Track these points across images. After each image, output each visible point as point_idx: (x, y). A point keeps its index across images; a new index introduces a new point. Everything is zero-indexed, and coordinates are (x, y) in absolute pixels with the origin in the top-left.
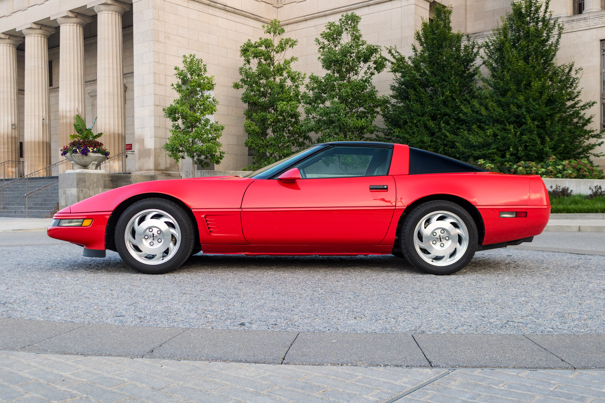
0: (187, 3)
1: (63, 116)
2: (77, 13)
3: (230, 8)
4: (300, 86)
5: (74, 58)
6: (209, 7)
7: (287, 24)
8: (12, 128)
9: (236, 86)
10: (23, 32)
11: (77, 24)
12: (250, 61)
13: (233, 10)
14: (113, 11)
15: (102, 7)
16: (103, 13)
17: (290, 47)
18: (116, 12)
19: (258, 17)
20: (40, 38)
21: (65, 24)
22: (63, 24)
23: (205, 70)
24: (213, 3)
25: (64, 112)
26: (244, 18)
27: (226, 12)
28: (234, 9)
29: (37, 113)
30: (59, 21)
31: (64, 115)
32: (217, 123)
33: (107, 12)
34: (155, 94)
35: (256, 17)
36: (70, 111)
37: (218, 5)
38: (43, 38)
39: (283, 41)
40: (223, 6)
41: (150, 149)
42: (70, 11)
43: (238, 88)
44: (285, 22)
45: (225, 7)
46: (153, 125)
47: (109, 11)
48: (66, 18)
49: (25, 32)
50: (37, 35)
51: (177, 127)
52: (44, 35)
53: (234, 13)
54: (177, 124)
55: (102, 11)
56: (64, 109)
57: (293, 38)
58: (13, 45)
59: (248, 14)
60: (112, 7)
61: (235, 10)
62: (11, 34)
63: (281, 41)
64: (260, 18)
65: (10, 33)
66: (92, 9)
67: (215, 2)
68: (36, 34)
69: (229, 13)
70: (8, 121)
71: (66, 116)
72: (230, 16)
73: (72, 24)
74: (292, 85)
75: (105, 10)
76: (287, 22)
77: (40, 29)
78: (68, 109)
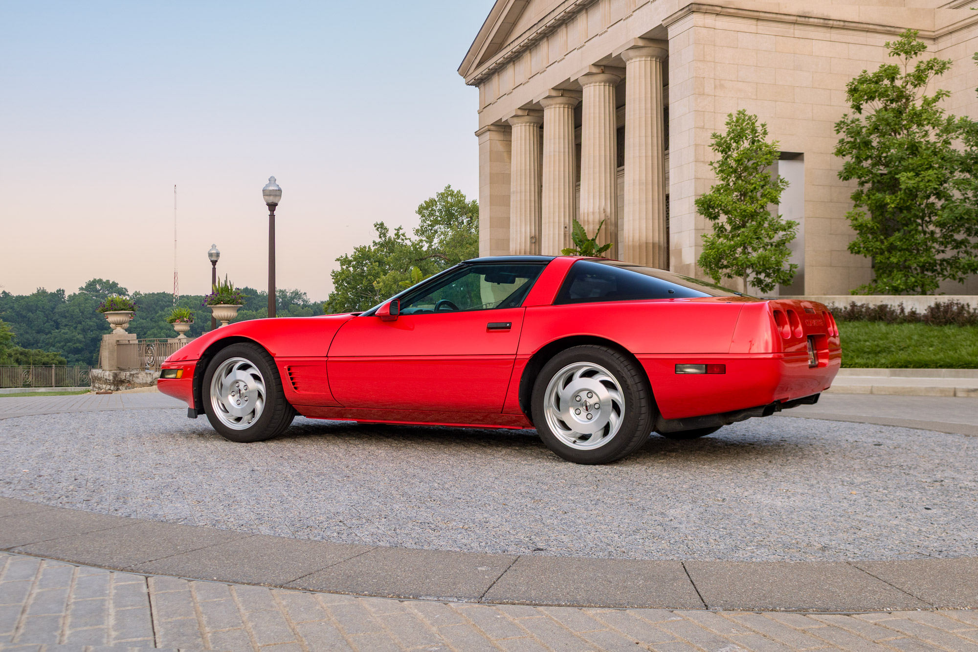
0: (755, 27)
1: (584, 221)
2: (604, 66)
3: (835, 23)
4: (951, 141)
5: (599, 133)
6: (796, 26)
7: (951, 33)
8: (531, 243)
9: (840, 153)
10: (541, 103)
11: (605, 82)
12: (861, 107)
13: (842, 23)
14: (647, 56)
15: (632, 53)
16: (633, 61)
17: (937, 73)
18: (652, 56)
19: (892, 29)
20: (562, 109)
21: (589, 85)
22: (586, 86)
23: (765, 133)
24: (803, 19)
25: (586, 215)
26: (864, 34)
27: (829, 30)
28: (844, 21)
29: (557, 219)
30: (581, 82)
31: (586, 219)
32: (780, 217)
33: (638, 59)
34: (697, 179)
35: (889, 29)
36: (593, 213)
37: (811, 20)
38: (566, 110)
39: (922, 64)
40: (822, 21)
41: (689, 265)
42: (594, 65)
43: (844, 155)
44: (946, 29)
45: (826, 22)
46: (693, 227)
47: (641, 56)
48: (590, 76)
49: (543, 103)
50: (558, 106)
51: (721, 229)
52: (569, 104)
53: (843, 28)
54: (720, 224)
55: (631, 59)
56: (586, 211)
57: (944, 57)
58: (534, 123)
59: (871, 27)
60: (644, 51)
61: (846, 24)
62: (531, 108)
63: (919, 66)
64: (897, 30)
65: (528, 107)
66: (619, 57)
67: (805, 17)
68: (557, 104)
69: (833, 31)
70: (525, 233)
71: (588, 221)
72: (835, 35)
73: (598, 84)
74: (936, 141)
75: (636, 57)
76: (950, 28)
77: (562, 96)
78: (591, 210)
